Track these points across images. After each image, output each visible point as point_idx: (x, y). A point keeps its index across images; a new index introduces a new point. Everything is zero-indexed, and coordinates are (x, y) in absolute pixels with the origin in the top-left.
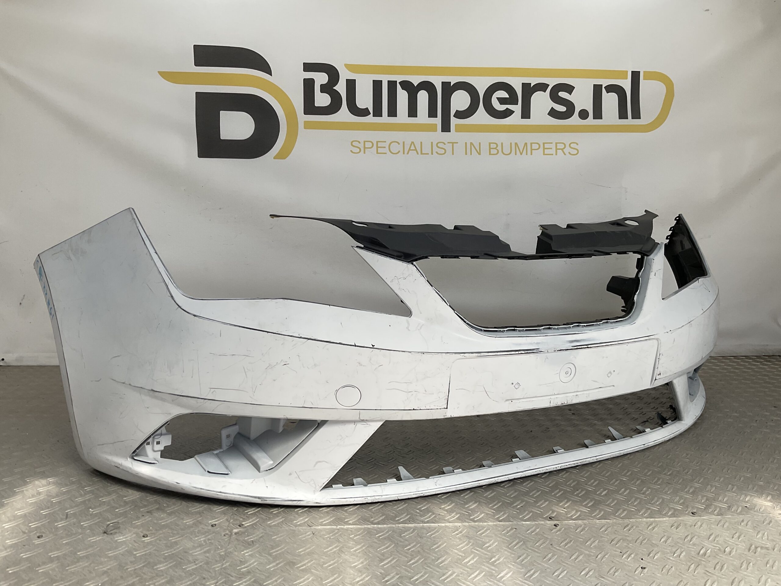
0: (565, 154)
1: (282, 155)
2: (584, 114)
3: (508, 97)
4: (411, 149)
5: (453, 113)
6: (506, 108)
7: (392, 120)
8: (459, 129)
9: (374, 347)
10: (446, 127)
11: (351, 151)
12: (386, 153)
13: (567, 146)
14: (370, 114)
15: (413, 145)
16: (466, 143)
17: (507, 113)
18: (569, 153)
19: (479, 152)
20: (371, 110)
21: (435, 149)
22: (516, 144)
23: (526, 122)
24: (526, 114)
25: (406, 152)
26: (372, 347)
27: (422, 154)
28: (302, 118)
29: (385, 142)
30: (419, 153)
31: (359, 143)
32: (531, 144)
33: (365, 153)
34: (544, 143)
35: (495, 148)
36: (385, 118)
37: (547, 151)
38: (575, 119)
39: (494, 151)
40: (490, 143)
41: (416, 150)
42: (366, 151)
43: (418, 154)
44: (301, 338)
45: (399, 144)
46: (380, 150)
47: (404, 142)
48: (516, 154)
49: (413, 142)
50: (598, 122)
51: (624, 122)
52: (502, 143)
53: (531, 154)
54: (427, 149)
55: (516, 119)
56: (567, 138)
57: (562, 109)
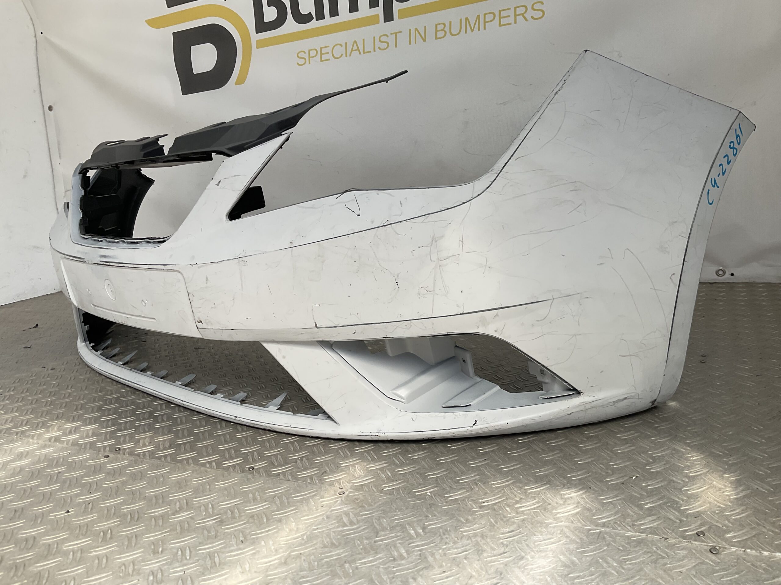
0: (527, 20)
1: (241, 81)
4: (354, 49)
7: (334, 20)
11: (297, 64)
12: (329, 60)
13: (529, 8)
14: (313, 18)
18: (532, 17)
19: (424, 37)
20: (314, 15)
21: (378, 43)
22: (467, 19)
27: (364, 52)
28: (255, 37)
29: (329, 47)
30: (362, 52)
31: (305, 52)
32: (485, 15)
35: (443, 30)
36: (328, 20)
37: (503, 21)
39: (441, 34)
41: (358, 49)
45: (341, 46)
47: (346, 43)
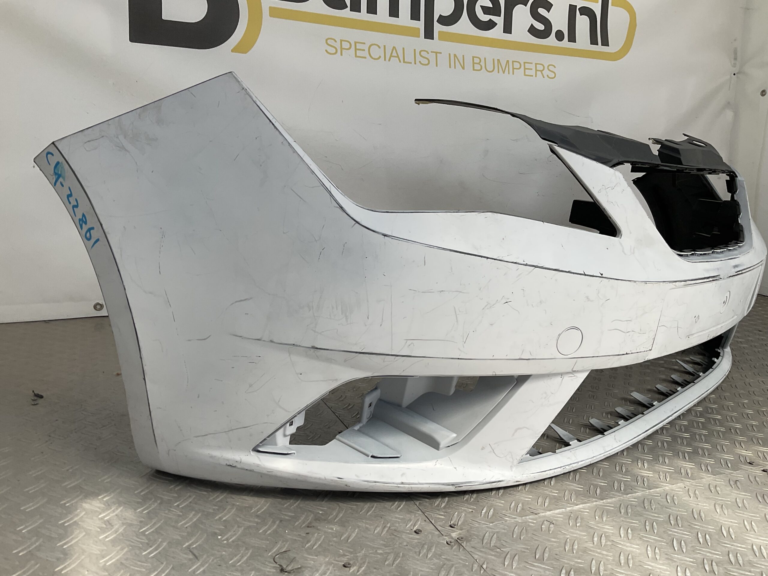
2: (560, 36)
3: (492, 6)
4: (393, 55)
5: (436, 17)
6: (489, 19)
7: (371, 17)
8: (444, 37)
9: (603, 276)
10: (429, 34)
11: (326, 51)
12: (365, 58)
13: (546, 68)
14: (347, 7)
15: (394, 51)
16: (450, 54)
17: (490, 25)
18: (548, 76)
19: (463, 66)
20: (348, 3)
21: (418, 58)
23: (507, 37)
24: (508, 29)
25: (387, 59)
26: (600, 275)
27: (404, 62)
30: (402, 60)
31: (335, 41)
32: (513, 62)
33: (341, 55)
34: (525, 63)
36: (365, 15)
37: (527, 72)
38: (552, 40)
39: (477, 67)
40: (473, 57)
41: (398, 56)
42: (343, 52)
43: (400, 62)
44: (526, 265)
45: (379, 47)
46: (359, 53)
47: (385, 46)
48: (498, 72)
49: (394, 48)
50: (572, 45)
51: (594, 48)
52: (485, 59)
53: (513, 74)
54: (409, 57)
55: (497, 32)
56: (546, 59)
57: (540, 27)
